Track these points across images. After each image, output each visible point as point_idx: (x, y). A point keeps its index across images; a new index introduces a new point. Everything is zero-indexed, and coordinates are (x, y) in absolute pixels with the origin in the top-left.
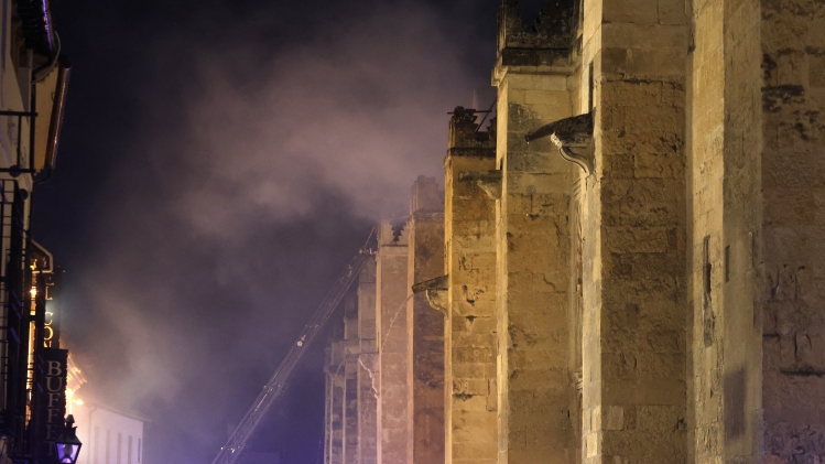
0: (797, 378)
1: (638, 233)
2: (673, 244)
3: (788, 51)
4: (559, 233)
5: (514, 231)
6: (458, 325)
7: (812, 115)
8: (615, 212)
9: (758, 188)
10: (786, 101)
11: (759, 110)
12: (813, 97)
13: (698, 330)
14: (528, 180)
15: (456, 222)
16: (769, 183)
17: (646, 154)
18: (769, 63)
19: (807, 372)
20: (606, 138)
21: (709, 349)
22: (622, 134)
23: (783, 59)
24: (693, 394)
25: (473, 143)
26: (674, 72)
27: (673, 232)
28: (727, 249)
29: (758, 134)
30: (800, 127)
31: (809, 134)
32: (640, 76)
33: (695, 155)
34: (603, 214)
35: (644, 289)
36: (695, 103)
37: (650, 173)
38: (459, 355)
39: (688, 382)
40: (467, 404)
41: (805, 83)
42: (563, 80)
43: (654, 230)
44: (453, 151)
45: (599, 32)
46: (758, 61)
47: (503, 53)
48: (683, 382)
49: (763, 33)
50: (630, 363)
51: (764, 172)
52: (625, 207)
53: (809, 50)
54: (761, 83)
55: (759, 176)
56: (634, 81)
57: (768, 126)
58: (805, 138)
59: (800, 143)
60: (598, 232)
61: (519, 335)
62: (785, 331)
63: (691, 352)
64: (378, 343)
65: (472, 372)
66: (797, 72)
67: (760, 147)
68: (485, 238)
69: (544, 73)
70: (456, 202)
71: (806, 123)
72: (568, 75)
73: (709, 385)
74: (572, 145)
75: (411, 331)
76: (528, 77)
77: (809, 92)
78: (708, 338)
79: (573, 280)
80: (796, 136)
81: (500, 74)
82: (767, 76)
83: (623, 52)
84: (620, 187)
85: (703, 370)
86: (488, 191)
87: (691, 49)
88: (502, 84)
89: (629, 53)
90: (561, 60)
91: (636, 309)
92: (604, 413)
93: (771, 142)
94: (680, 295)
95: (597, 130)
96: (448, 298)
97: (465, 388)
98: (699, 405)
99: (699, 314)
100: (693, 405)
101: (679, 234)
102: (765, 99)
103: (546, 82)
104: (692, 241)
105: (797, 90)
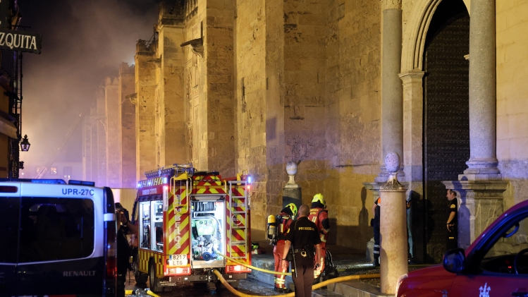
0: (295, 120)
1: (219, 77)
2: (230, 81)
3: (292, 13)
4: (180, 79)
5: (166, 78)
6: (141, 109)
7: (300, 34)
8: (211, 70)
9: (282, 58)
10: (291, 29)
11: (283, 33)
12: (300, 28)
13: (239, 108)
14: (170, 62)
15: (140, 76)
16: (286, 56)
17: (221, 52)
18: (286, 17)
19: (298, 118)
20: (208, 46)
21: (244, 114)
22: (213, 45)
23: (291, 15)
24: (237, 128)
25: (145, 51)
26: (230, 25)
27: (229, 77)
28: (267, 79)
29: (282, 40)
30: (296, 38)
31: (299, 40)
32: (219, 26)
33: (237, 52)
34: (208, 71)
35: (221, 94)
36: (237, 35)
37: (223, 58)
38: (141, 118)
39: (235, 124)
40: (144, 134)
41: (297, 23)
42: (181, 30)
43: (223, 76)
44: (139, 53)
45: (206, 11)
46: (283, 15)
47: (162, 20)
48: (233, 124)
49: (284, 7)
50: (216, 118)
51: (285, 53)
52: (215, 69)
53: (299, 12)
54: (283, 23)
55: (282, 54)
56: (217, 28)
57: (286, 38)
58: (297, 41)
59: (296, 43)
60: (206, 77)
61: (168, 111)
62: (291, 105)
63: (236, 115)
64: (107, 115)
65: (146, 124)
66: (294, 20)
67: (283, 45)
68: (149, 81)
69: (175, 27)
70: (140, 70)
71: (298, 37)
72: (183, 28)
73: (244, 125)
74: (196, 48)
75: (120, 111)
76: (170, 29)
77: (299, 26)
78: (244, 110)
79: (185, 94)
80: (295, 41)
81: (160, 28)
82: (286, 21)
83: (214, 18)
84: (213, 62)
85: (241, 121)
86: (157, 65)
87: (236, 17)
88: (161, 31)
89: (215, 18)
90: (180, 23)
91: (219, 101)
92: (208, 134)
93: (287, 43)
94: (232, 97)
95: (205, 43)
96: (137, 100)
97: (143, 128)
98: (239, 131)
99: (240, 103)
100: (237, 131)
101: (232, 77)
102: (285, 28)
103: (176, 30)
104: (236, 79)
105: (295, 26)
